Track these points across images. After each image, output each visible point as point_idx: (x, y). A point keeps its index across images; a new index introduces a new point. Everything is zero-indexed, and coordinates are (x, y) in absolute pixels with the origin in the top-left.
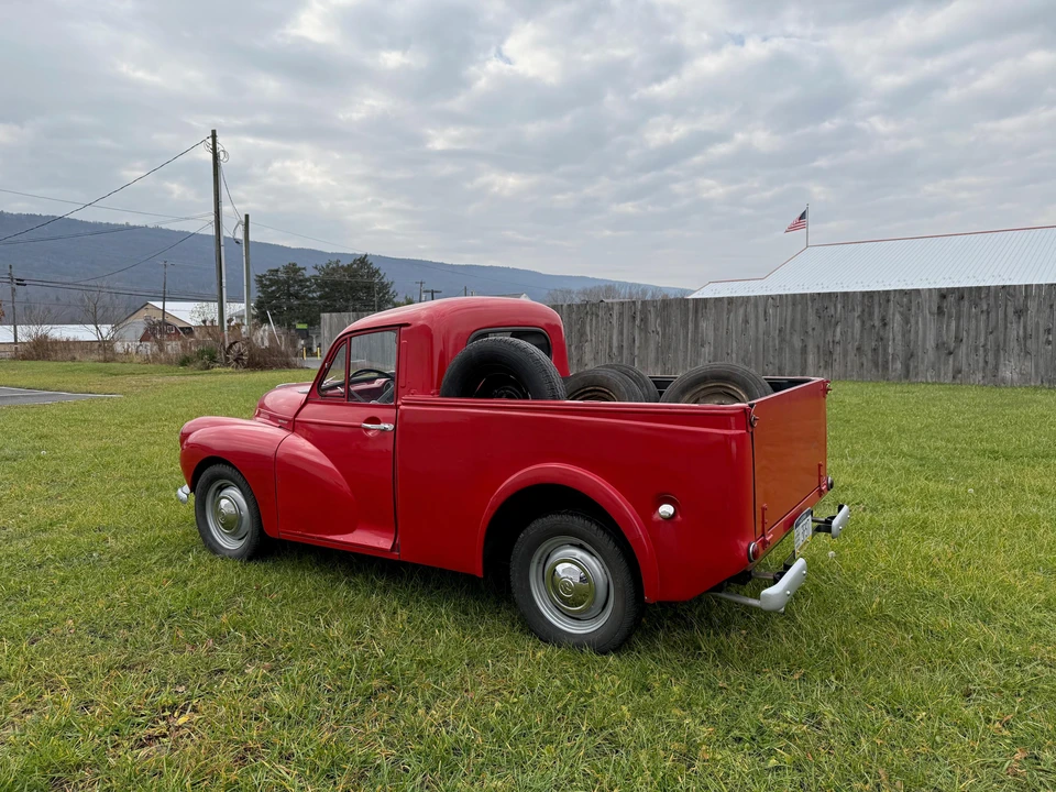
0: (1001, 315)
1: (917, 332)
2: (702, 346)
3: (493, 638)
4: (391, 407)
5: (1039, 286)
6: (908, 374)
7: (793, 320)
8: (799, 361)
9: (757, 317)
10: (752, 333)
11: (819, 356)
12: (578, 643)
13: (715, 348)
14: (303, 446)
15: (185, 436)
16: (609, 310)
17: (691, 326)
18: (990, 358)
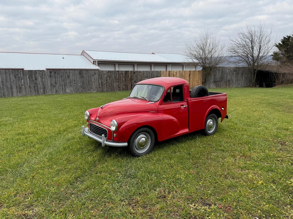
0: (65, 77)
1: (45, 82)
6: (44, 93)
11: (17, 89)
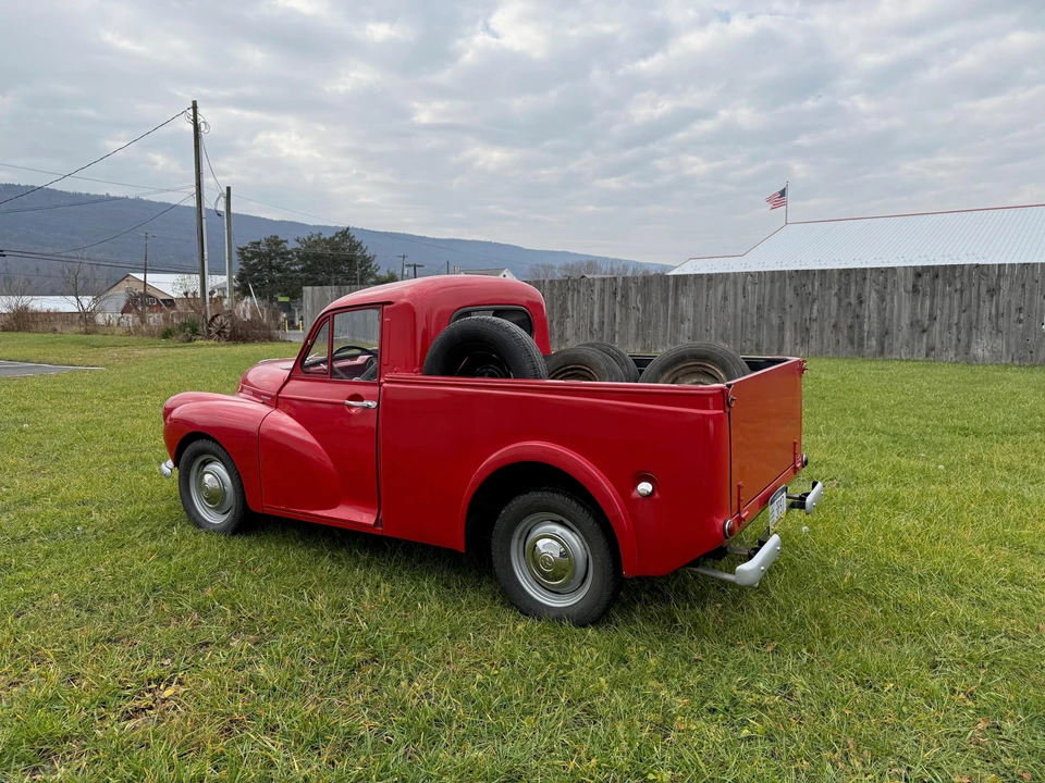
0: (974, 294)
1: (892, 311)
2: (682, 322)
3: (474, 611)
4: (374, 385)
5: (1012, 266)
6: (883, 351)
7: (771, 298)
8: (776, 337)
9: (736, 294)
10: (730, 309)
11: (796, 333)
12: (558, 616)
13: (695, 324)
14: (286, 423)
15: (168, 411)
16: (591, 286)
17: (671, 302)
18: (963, 337)
